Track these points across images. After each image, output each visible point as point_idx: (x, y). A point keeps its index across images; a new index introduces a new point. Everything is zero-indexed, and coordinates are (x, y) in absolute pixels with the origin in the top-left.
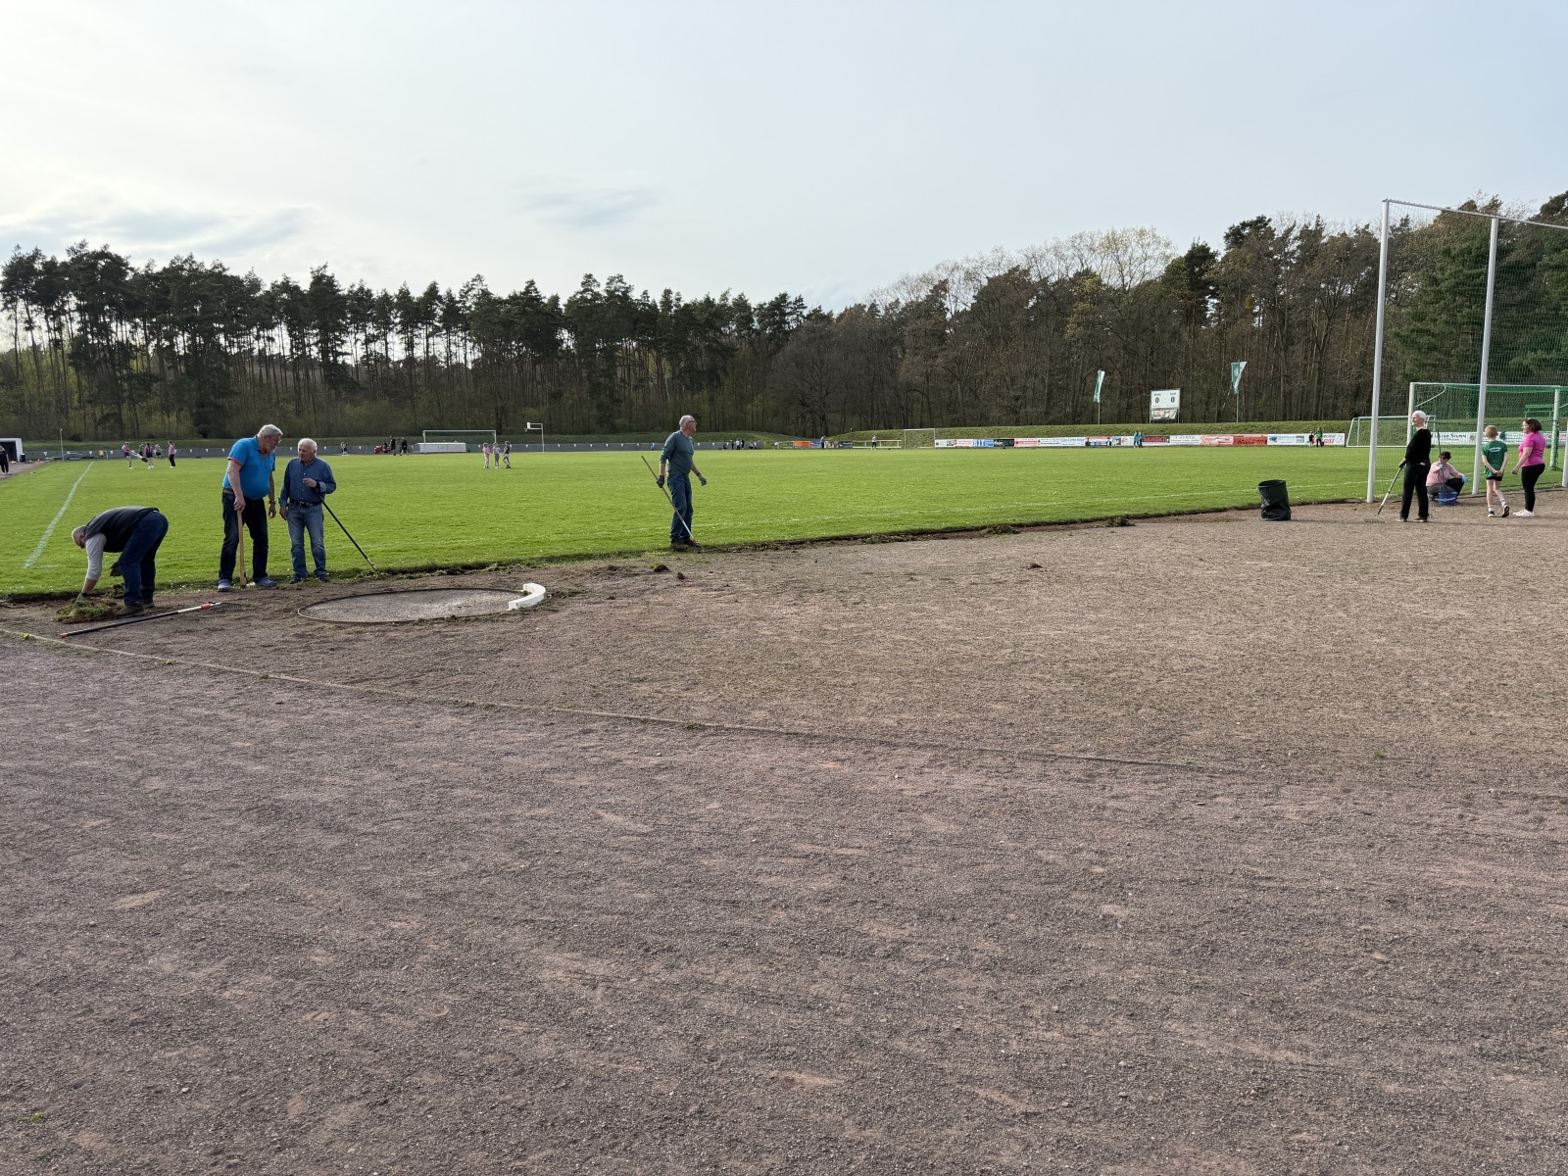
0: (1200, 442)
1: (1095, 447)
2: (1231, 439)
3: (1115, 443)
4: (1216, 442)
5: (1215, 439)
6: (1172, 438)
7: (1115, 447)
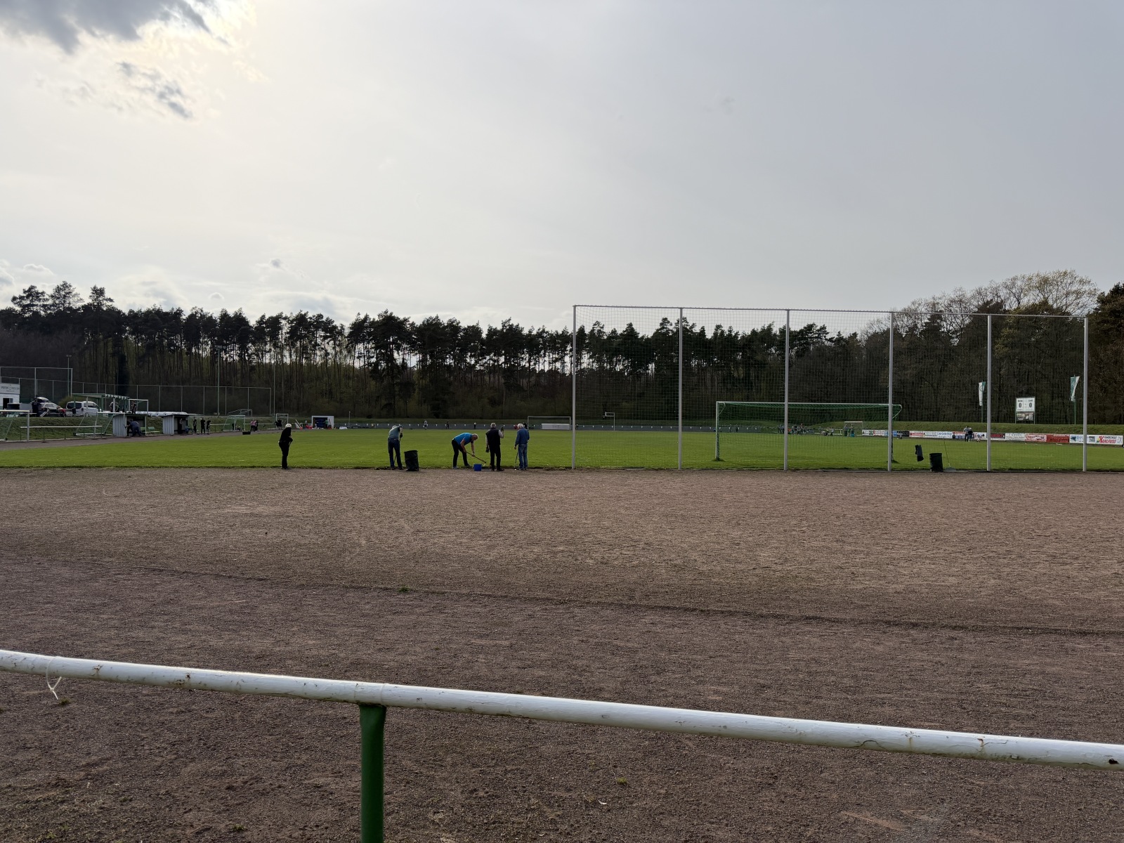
0: (1024, 439)
2: (1046, 437)
4: (1035, 439)
5: (1035, 437)
6: (1007, 435)
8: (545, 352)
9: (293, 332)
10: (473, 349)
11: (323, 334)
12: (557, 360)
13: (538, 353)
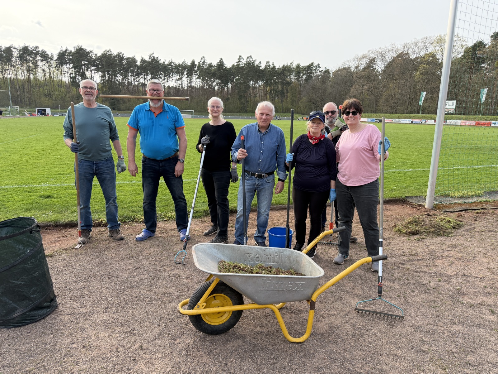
0: (460, 124)
1: (415, 124)
2: (474, 123)
3: (423, 122)
5: (467, 123)
6: (448, 121)
7: (423, 124)
8: (173, 74)
9: (21, 57)
10: (133, 72)
11: (41, 58)
12: (179, 79)
13: (169, 75)
